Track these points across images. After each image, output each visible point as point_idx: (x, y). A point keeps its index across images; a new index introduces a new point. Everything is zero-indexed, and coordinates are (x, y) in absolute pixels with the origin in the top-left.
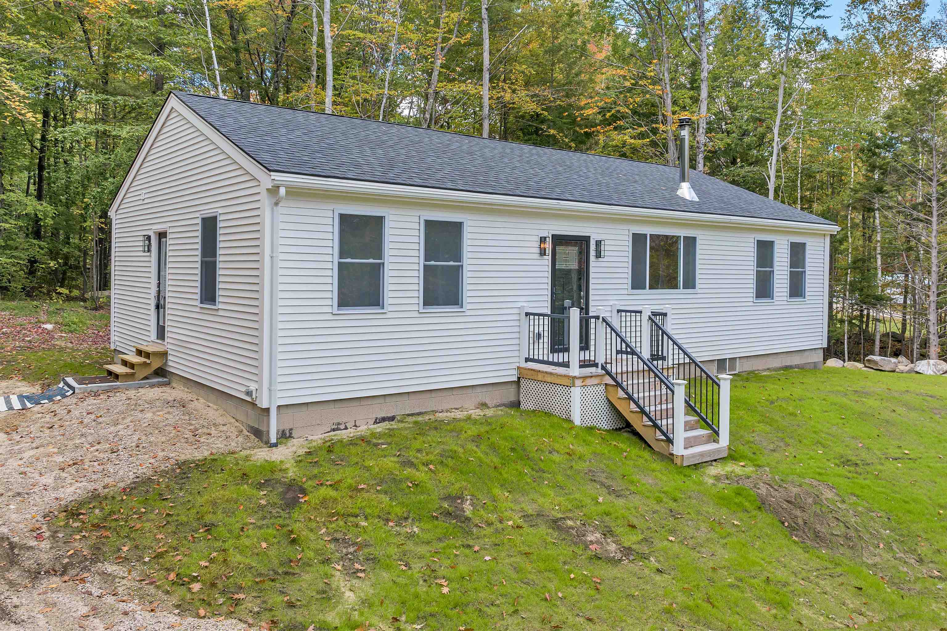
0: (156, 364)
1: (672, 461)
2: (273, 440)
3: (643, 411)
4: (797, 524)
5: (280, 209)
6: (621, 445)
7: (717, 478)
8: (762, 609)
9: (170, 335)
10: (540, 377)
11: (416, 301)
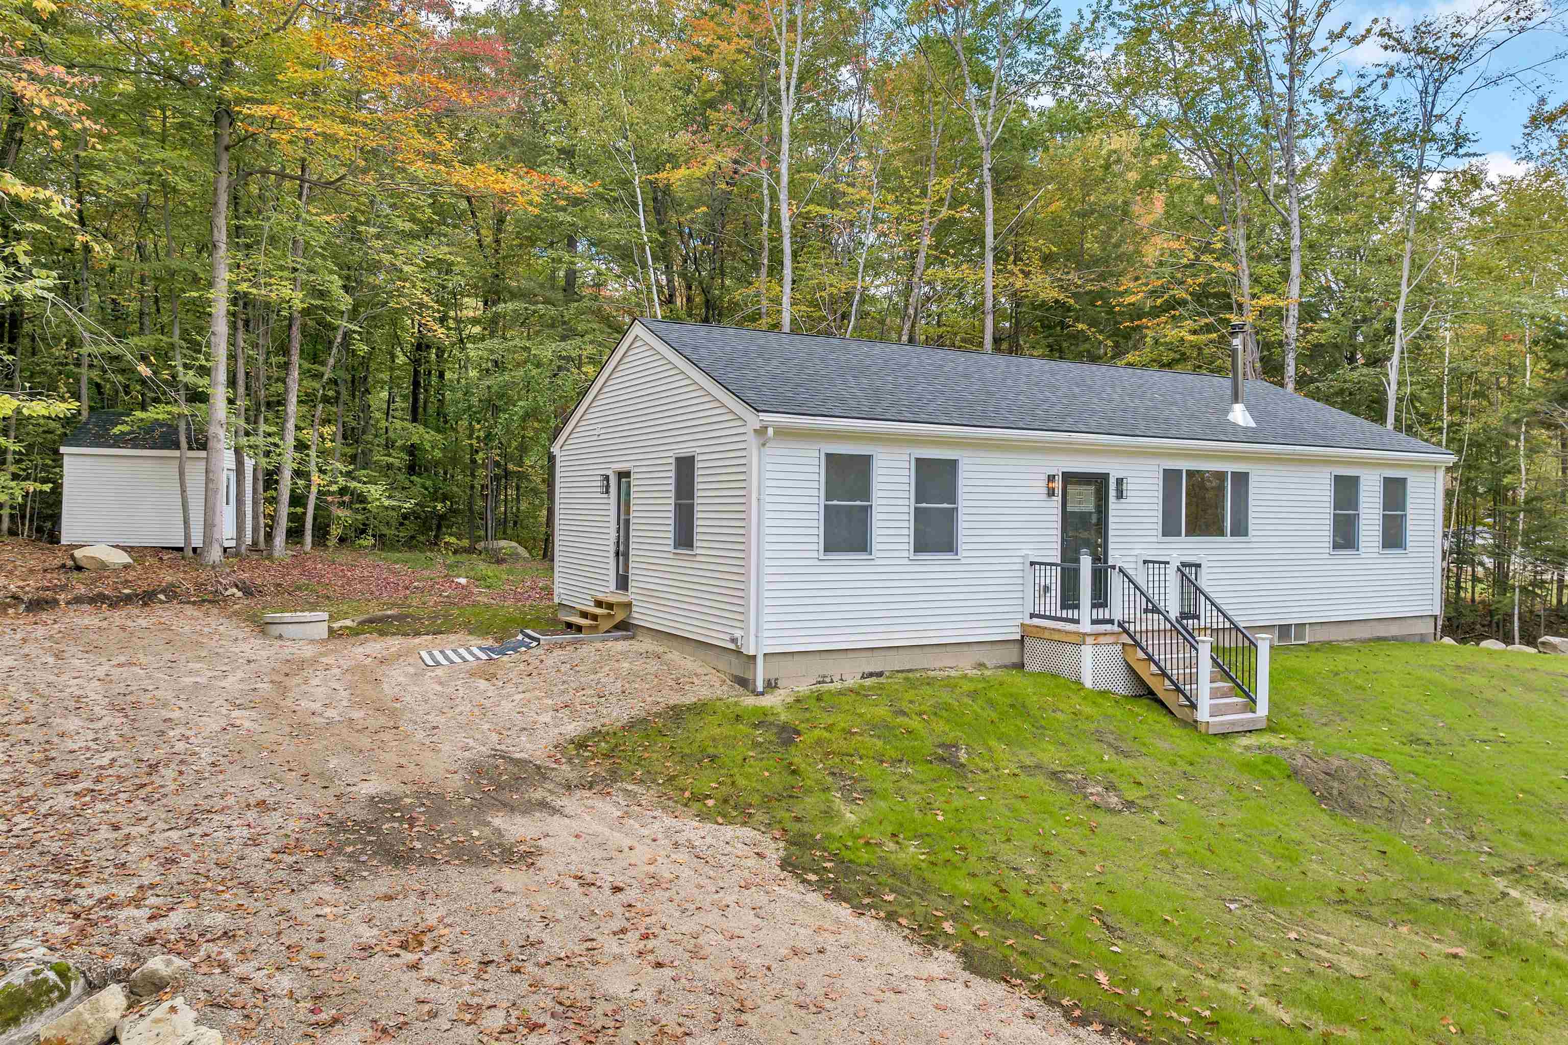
0: (620, 616)
1: (1196, 728)
2: (760, 688)
3: (1164, 674)
4: (1330, 794)
5: (767, 450)
6: (1136, 709)
7: (1247, 748)
8: (1267, 861)
9: (634, 584)
10: (1047, 635)
11: (906, 547)
